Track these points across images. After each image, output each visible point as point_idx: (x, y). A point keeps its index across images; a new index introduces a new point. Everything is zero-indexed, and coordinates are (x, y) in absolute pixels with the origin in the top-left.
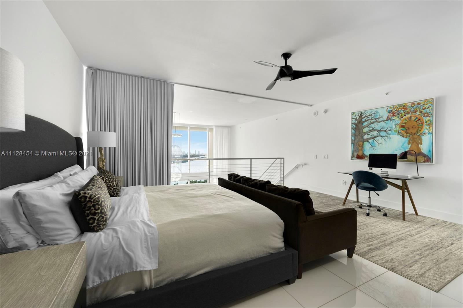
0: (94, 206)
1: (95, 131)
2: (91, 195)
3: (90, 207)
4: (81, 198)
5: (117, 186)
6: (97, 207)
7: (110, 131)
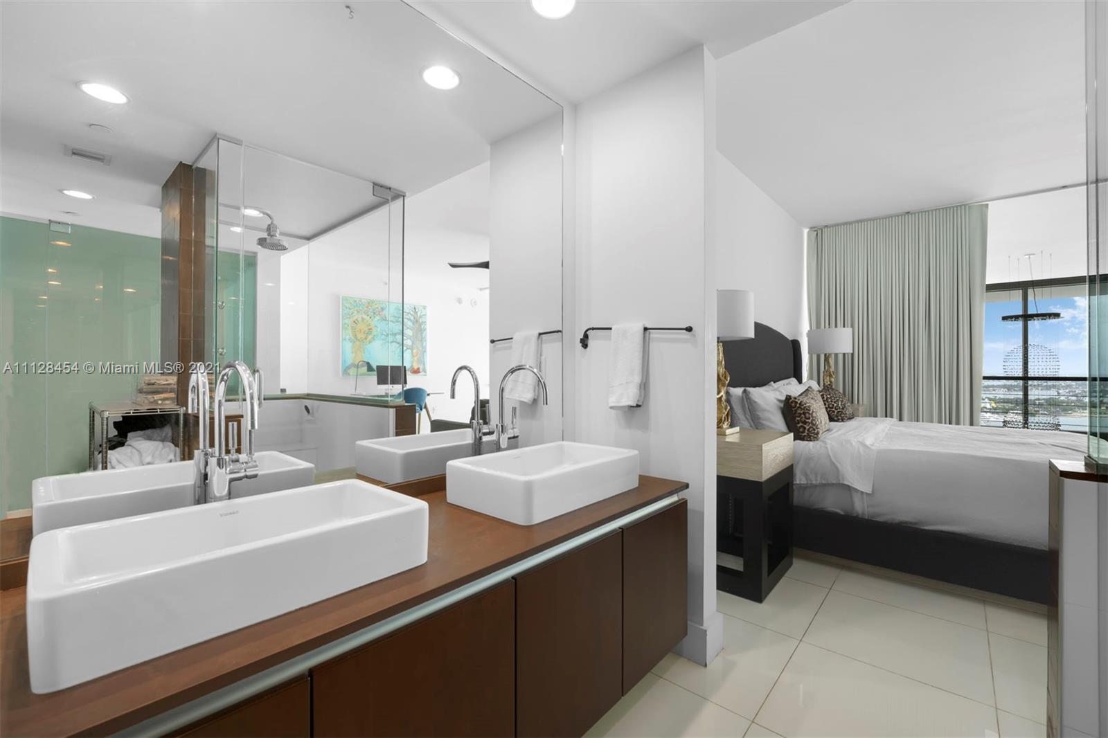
0: (804, 413)
1: (820, 328)
2: (801, 402)
3: (800, 414)
4: (792, 402)
5: (843, 409)
6: (807, 415)
7: (844, 327)
